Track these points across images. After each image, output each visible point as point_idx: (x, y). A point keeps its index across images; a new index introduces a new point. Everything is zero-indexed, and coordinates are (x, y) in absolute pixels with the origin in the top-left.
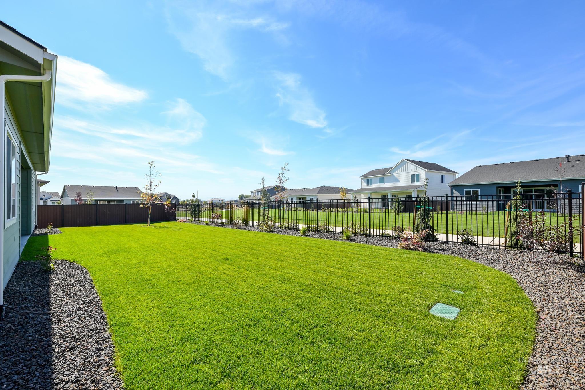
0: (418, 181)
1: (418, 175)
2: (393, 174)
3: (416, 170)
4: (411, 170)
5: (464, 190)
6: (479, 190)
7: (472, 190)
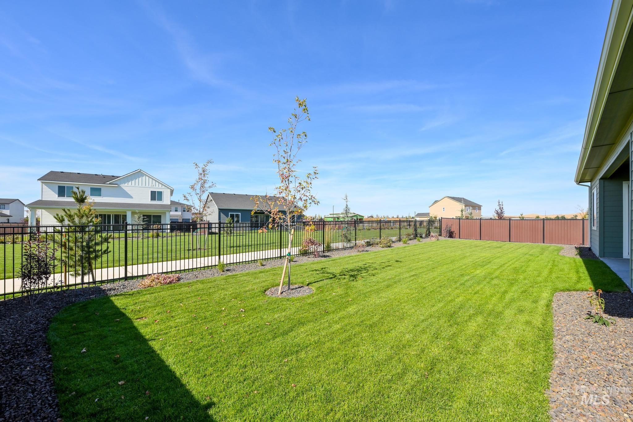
0: (160, 199)
1: (160, 193)
2: (119, 186)
3: (157, 186)
4: (150, 185)
5: (230, 213)
6: (240, 214)
7: (235, 213)
